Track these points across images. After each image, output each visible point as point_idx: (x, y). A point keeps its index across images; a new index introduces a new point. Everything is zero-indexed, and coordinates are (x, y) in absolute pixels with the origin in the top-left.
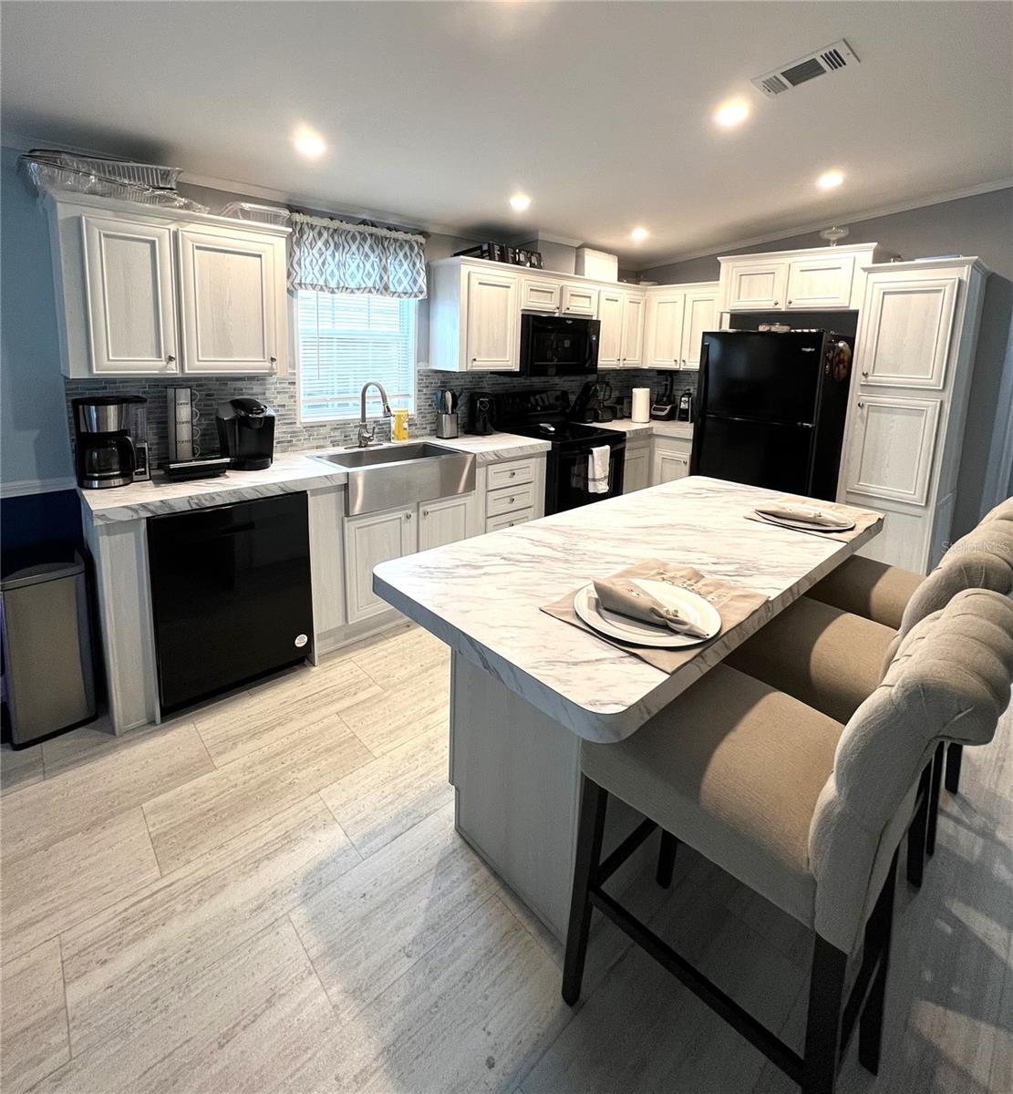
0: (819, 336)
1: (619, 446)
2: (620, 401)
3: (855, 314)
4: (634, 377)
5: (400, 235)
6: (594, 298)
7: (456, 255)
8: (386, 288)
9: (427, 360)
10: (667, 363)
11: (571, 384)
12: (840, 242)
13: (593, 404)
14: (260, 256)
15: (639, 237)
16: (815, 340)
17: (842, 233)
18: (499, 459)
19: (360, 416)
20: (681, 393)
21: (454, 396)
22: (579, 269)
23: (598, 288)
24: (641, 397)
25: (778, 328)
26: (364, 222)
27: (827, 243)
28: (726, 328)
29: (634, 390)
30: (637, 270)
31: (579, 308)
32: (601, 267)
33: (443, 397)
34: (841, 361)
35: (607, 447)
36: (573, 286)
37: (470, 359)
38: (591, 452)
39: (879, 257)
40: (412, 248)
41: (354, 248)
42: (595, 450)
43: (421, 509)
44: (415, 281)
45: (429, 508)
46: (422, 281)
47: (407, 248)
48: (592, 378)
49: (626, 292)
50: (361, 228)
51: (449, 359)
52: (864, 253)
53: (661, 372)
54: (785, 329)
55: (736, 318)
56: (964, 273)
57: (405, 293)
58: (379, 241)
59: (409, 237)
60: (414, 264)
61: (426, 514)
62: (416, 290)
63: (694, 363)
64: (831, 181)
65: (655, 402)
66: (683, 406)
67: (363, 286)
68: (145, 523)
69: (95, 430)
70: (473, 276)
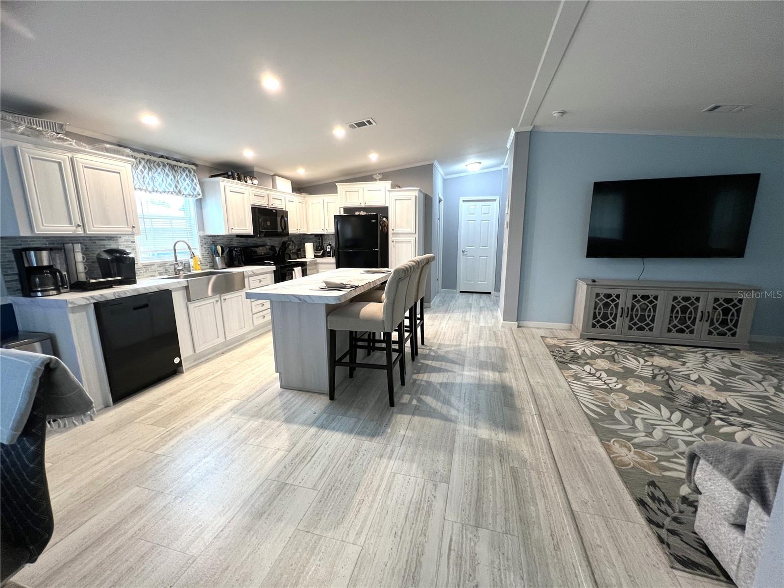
0: (376, 216)
1: (305, 267)
2: (299, 250)
3: (387, 208)
4: (304, 238)
5: (182, 165)
6: (283, 201)
7: (212, 176)
8: (180, 192)
9: (204, 230)
10: (320, 232)
11: (276, 242)
12: (380, 180)
13: (287, 251)
14: (119, 173)
15: (301, 173)
16: (375, 217)
17: (380, 177)
18: (254, 275)
19: (174, 259)
20: (326, 245)
21: (222, 247)
22: (274, 186)
23: (284, 195)
24: (309, 247)
25: (362, 213)
26: (162, 157)
27: (375, 180)
28: (342, 213)
29: (306, 244)
30: (300, 187)
31: (277, 204)
32: (284, 185)
33: (216, 248)
34: (385, 226)
35: (300, 268)
36: (273, 194)
37: (230, 228)
38: (294, 270)
39: (393, 186)
40: (190, 172)
41: (159, 170)
42: (295, 269)
43: (222, 298)
44: (195, 189)
45: (226, 297)
46: (198, 188)
47: (187, 171)
48: (285, 239)
49: (297, 198)
50: (162, 160)
51: (219, 228)
52: (387, 184)
53: (317, 236)
54: (365, 213)
55: (346, 210)
56: (416, 193)
57: (189, 195)
58: (172, 167)
59: (187, 166)
60: (193, 180)
61: (225, 300)
62: (195, 193)
63: (331, 230)
64: (374, 158)
65: (316, 249)
66: (328, 250)
67: (167, 190)
68: (92, 306)
69: (35, 265)
70: (227, 188)
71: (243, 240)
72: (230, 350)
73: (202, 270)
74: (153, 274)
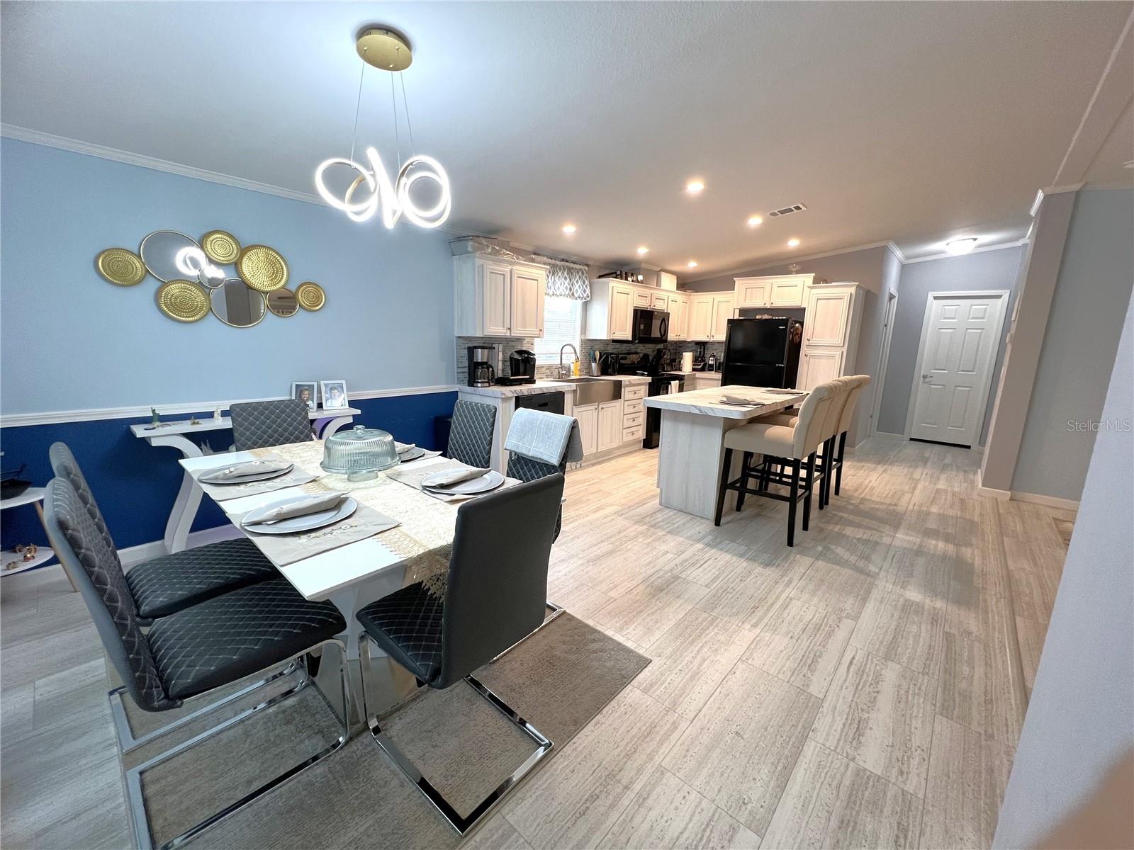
0: (787, 320)
1: (683, 381)
2: (674, 360)
3: (804, 309)
4: (681, 346)
5: (578, 267)
6: (666, 301)
7: (600, 277)
8: (573, 294)
9: (585, 334)
10: (702, 338)
11: (649, 349)
12: (798, 272)
13: (662, 361)
14: (537, 280)
15: (692, 266)
16: (785, 322)
17: (798, 268)
18: (631, 385)
19: (560, 363)
20: (708, 356)
21: (600, 353)
22: (658, 284)
23: (668, 294)
24: (688, 358)
25: (766, 317)
26: (563, 260)
27: (790, 272)
28: (737, 317)
29: (684, 353)
30: (687, 284)
31: (659, 306)
32: (669, 282)
33: (594, 354)
34: (797, 334)
35: (677, 381)
36: (657, 293)
37: (612, 333)
38: (670, 384)
39: (816, 281)
40: (583, 273)
41: (560, 274)
42: (672, 382)
43: (601, 406)
44: (585, 291)
45: (604, 406)
46: (588, 291)
47: (580, 273)
48: (661, 346)
49: (680, 297)
50: (563, 263)
51: (600, 331)
52: (808, 278)
53: (698, 343)
54: (770, 317)
55: (742, 311)
56: (853, 290)
57: (579, 297)
58: (570, 270)
59: (581, 267)
60: (584, 282)
61: (602, 408)
62: (585, 296)
63: (721, 336)
64: (794, 243)
65: (695, 360)
66: (710, 362)
67: (563, 294)
68: (514, 398)
69: (480, 361)
70: (614, 288)
71: (618, 345)
72: (599, 463)
73: (580, 376)
74: (542, 376)
